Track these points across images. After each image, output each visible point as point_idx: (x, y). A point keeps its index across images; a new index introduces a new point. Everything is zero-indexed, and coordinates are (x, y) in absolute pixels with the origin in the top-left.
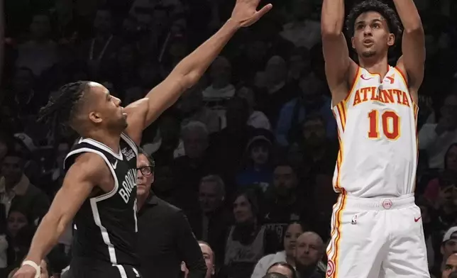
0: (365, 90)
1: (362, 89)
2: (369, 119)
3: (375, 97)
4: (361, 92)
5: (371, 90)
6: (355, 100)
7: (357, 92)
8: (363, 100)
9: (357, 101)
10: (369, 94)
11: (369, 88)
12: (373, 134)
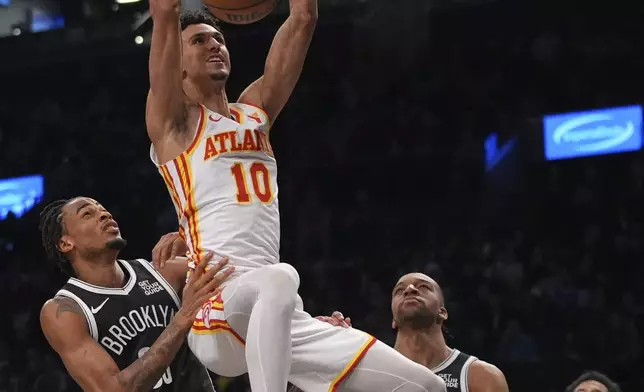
0: (221, 137)
1: (216, 137)
2: (233, 177)
3: (237, 146)
4: (216, 140)
5: (230, 136)
6: (207, 151)
7: (209, 141)
8: (221, 152)
9: (210, 154)
10: (228, 143)
11: (226, 134)
12: (243, 197)
